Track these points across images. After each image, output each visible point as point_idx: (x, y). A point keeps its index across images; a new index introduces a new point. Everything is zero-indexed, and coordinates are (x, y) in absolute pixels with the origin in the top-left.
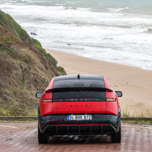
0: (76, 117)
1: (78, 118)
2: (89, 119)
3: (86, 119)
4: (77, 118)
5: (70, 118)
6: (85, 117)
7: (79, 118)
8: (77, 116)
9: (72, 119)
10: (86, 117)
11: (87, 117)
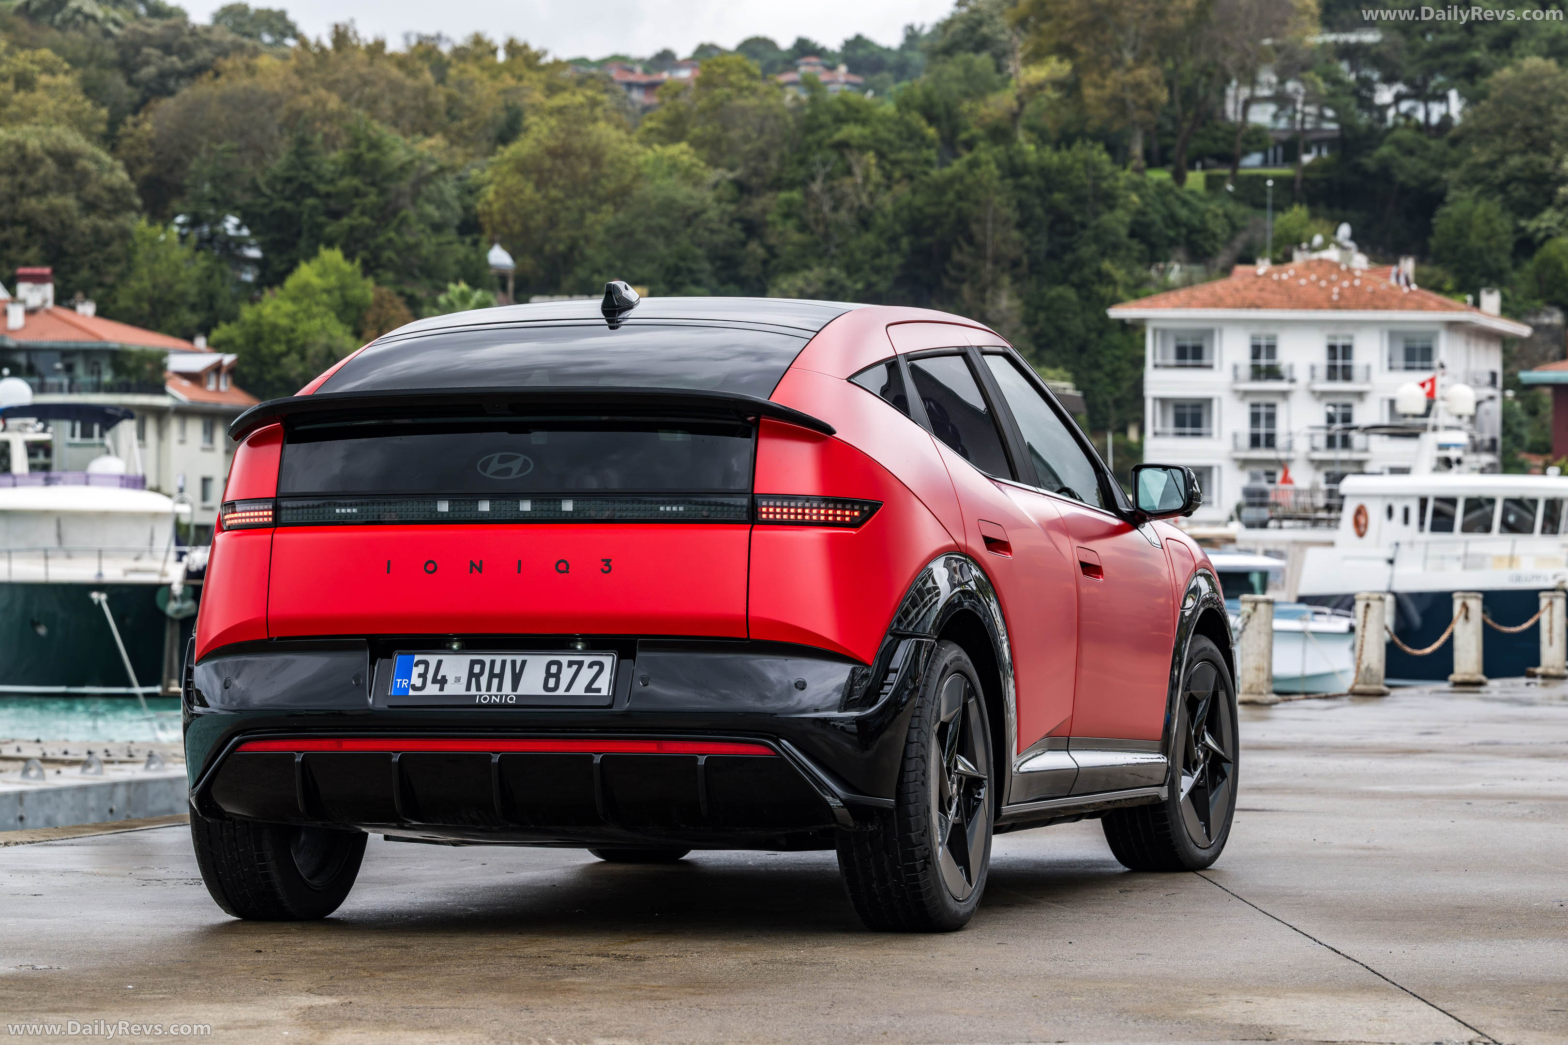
0: (471, 674)
1: (492, 675)
2: (588, 688)
3: (561, 692)
4: (484, 680)
5: (423, 676)
6: (552, 674)
7: (501, 676)
8: (487, 659)
9: (432, 690)
10: (557, 676)
11: (567, 674)
